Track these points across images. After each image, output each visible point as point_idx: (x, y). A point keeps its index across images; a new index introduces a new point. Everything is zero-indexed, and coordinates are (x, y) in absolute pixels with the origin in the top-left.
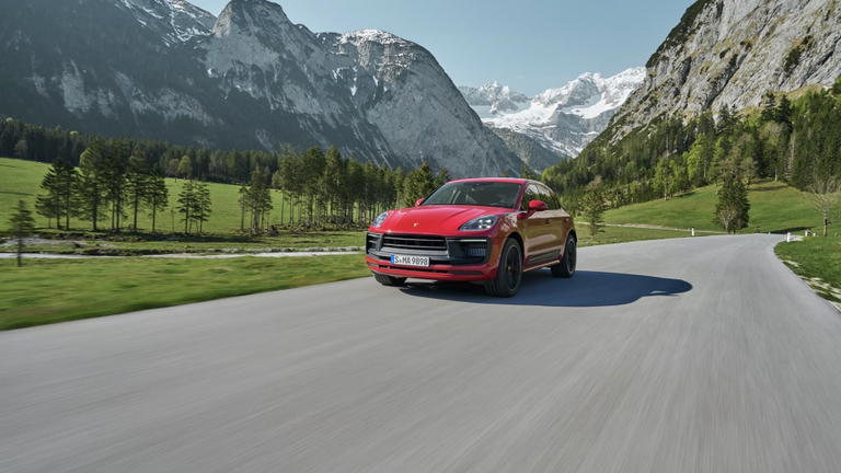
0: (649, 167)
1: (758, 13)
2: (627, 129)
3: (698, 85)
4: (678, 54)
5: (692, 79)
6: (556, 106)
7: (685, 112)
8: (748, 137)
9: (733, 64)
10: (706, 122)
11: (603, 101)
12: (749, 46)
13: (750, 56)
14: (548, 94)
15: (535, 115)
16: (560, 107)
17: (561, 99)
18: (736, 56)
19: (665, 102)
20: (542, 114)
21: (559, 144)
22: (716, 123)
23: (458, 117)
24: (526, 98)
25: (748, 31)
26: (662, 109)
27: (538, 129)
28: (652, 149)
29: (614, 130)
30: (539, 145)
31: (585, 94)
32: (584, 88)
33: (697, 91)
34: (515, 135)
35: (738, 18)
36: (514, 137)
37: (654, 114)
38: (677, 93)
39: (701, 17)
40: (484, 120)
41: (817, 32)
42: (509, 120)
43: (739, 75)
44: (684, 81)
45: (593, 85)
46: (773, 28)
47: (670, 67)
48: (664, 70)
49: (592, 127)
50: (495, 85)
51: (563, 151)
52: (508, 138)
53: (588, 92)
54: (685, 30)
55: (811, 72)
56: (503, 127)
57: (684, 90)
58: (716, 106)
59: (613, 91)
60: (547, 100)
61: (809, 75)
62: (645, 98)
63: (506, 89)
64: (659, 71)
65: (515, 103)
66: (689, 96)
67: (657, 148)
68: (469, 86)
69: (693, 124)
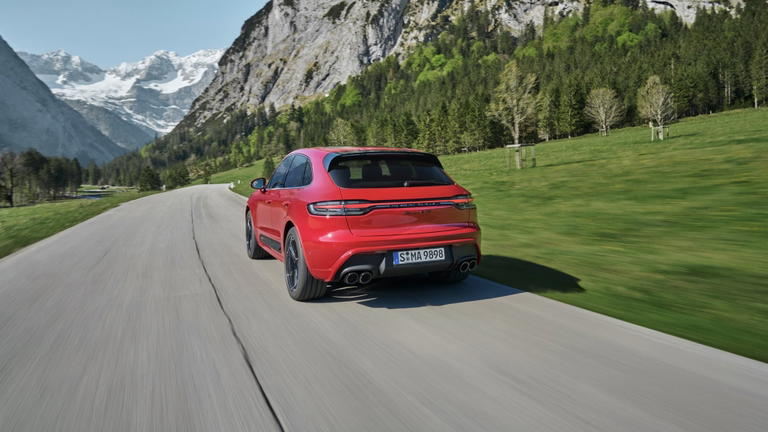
0: (226, 145)
1: (289, 40)
2: (208, 114)
3: (255, 85)
4: (241, 58)
5: (252, 79)
6: (133, 80)
7: (248, 104)
8: (281, 130)
9: (276, 74)
10: (262, 114)
11: (180, 77)
12: (285, 62)
13: (286, 69)
14: (123, 67)
15: (112, 87)
16: (138, 81)
17: (137, 74)
18: (278, 68)
19: (234, 94)
20: (120, 87)
21: (140, 117)
22: (268, 114)
23: (24, 88)
24: (101, 71)
25: (284, 52)
26: (233, 101)
27: (117, 102)
28: (228, 132)
29: (197, 114)
30: (120, 118)
31: (162, 69)
32: (161, 64)
33: (255, 89)
34: (92, 108)
35: (278, 40)
36: (91, 110)
37: (227, 104)
38: (242, 89)
39: (254, 34)
40: (54, 91)
41: (321, 60)
42: (82, 91)
43: (279, 81)
44: (246, 81)
45: (168, 62)
46: (298, 52)
47: (236, 69)
48: (232, 69)
49: (171, 101)
50: (62, 54)
51: (144, 124)
52: (85, 111)
53: (165, 69)
54: (244, 42)
55: (319, 85)
56: (76, 98)
57: (247, 88)
58: (267, 102)
59: (189, 69)
60: (123, 73)
61: (317, 87)
62: (220, 91)
63: (76, 59)
64: (228, 70)
65: (89, 74)
66: (250, 92)
67: (231, 130)
68: (30, 53)
69: (253, 115)
